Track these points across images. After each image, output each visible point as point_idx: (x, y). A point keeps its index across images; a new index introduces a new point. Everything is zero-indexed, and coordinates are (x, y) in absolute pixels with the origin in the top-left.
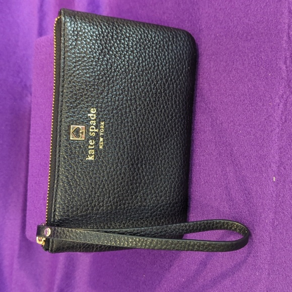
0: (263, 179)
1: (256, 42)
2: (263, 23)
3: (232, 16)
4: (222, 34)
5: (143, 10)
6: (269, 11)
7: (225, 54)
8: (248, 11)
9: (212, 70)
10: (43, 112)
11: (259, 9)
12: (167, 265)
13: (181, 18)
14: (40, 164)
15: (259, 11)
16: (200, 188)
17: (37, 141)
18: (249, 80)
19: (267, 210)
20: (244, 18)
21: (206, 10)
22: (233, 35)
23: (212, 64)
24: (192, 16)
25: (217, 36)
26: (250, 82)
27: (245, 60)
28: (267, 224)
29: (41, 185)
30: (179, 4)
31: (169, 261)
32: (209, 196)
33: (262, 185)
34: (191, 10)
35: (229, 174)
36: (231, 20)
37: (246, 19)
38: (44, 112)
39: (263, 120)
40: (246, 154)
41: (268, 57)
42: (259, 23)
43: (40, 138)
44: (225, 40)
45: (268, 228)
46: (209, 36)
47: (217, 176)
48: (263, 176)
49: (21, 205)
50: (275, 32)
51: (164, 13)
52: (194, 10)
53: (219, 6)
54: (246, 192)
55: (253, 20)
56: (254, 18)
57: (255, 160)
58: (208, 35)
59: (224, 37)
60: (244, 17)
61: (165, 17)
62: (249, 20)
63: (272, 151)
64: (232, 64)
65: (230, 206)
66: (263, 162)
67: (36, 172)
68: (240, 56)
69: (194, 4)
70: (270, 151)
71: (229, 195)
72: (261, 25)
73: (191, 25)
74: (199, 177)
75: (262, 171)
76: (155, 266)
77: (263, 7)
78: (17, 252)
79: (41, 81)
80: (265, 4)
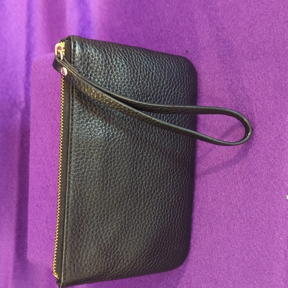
0: (276, 197)
1: (263, 62)
2: (269, 43)
3: (236, 35)
4: (226, 52)
5: (138, 26)
6: (275, 30)
7: (230, 73)
8: (252, 31)
9: (216, 89)
10: (43, 134)
11: (265, 29)
12: (174, 283)
13: (180, 35)
14: (41, 186)
15: (265, 31)
16: (208, 206)
17: (37, 162)
18: (257, 99)
19: (280, 227)
20: (249, 38)
21: (208, 29)
22: (238, 54)
23: (216, 82)
24: (192, 34)
25: (220, 55)
26: (258, 101)
27: (252, 79)
28: (281, 242)
29: (43, 207)
30: (178, 21)
31: (176, 279)
32: (218, 214)
33: (275, 203)
34: (191, 28)
35: (238, 192)
36: (235, 40)
37: (251, 38)
38: (45, 134)
39: (273, 139)
40: (256, 172)
41: (276, 77)
42: (265, 42)
43: (41, 160)
44: (229, 59)
45: (282, 246)
46: (212, 54)
47: (226, 194)
48: (275, 194)
49: (14, 225)
50: (282, 53)
51: (161, 30)
52: (194, 28)
53: (222, 24)
54: (257, 210)
55: (259, 40)
56: (259, 37)
57: (266, 178)
58: (210, 54)
59: (228, 56)
60: (249, 36)
61: (163, 35)
62: (254, 40)
63: (285, 170)
64: (238, 83)
65: (241, 224)
66: (275, 180)
67: (37, 195)
68: (246, 75)
69: (194, 22)
70: (282, 169)
71: (240, 213)
72: (267, 45)
73: (192, 43)
74: (206, 195)
75: (274, 189)
76: (162, 283)
77: (268, 27)
78: (11, 274)
79: (41, 102)
80: (270, 24)
